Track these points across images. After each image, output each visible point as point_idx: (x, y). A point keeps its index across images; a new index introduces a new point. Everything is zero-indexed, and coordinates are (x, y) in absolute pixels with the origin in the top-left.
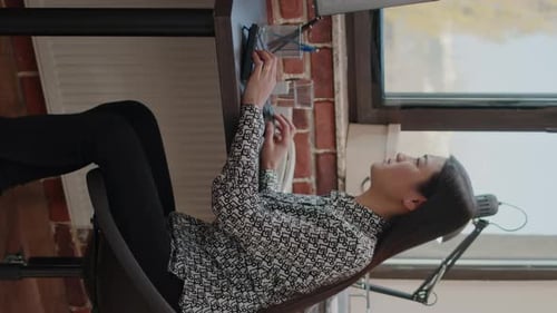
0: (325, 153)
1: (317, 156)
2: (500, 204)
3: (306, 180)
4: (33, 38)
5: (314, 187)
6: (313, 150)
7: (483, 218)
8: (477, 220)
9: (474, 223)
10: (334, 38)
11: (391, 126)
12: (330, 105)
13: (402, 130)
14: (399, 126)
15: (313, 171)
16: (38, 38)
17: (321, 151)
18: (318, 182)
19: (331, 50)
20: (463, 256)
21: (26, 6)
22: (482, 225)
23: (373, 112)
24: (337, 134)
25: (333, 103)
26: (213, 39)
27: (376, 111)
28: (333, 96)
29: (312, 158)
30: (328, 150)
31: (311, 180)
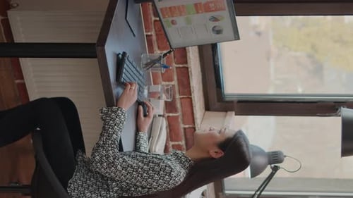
0: (189, 128)
1: (185, 129)
2: (285, 156)
3: (180, 143)
4: (20, 59)
5: (184, 147)
6: (182, 126)
7: (276, 165)
8: (273, 165)
9: (271, 168)
10: (188, 62)
11: (229, 113)
12: (189, 99)
13: (236, 115)
14: (234, 113)
15: (183, 137)
16: (23, 59)
17: (187, 126)
18: (186, 144)
19: (187, 68)
20: (266, 189)
21: (15, 42)
22: (275, 169)
23: (218, 105)
24: (195, 116)
25: (191, 98)
26: (96, 59)
27: (219, 104)
28: (191, 95)
29: (182, 131)
30: (191, 126)
31: (183, 143)
